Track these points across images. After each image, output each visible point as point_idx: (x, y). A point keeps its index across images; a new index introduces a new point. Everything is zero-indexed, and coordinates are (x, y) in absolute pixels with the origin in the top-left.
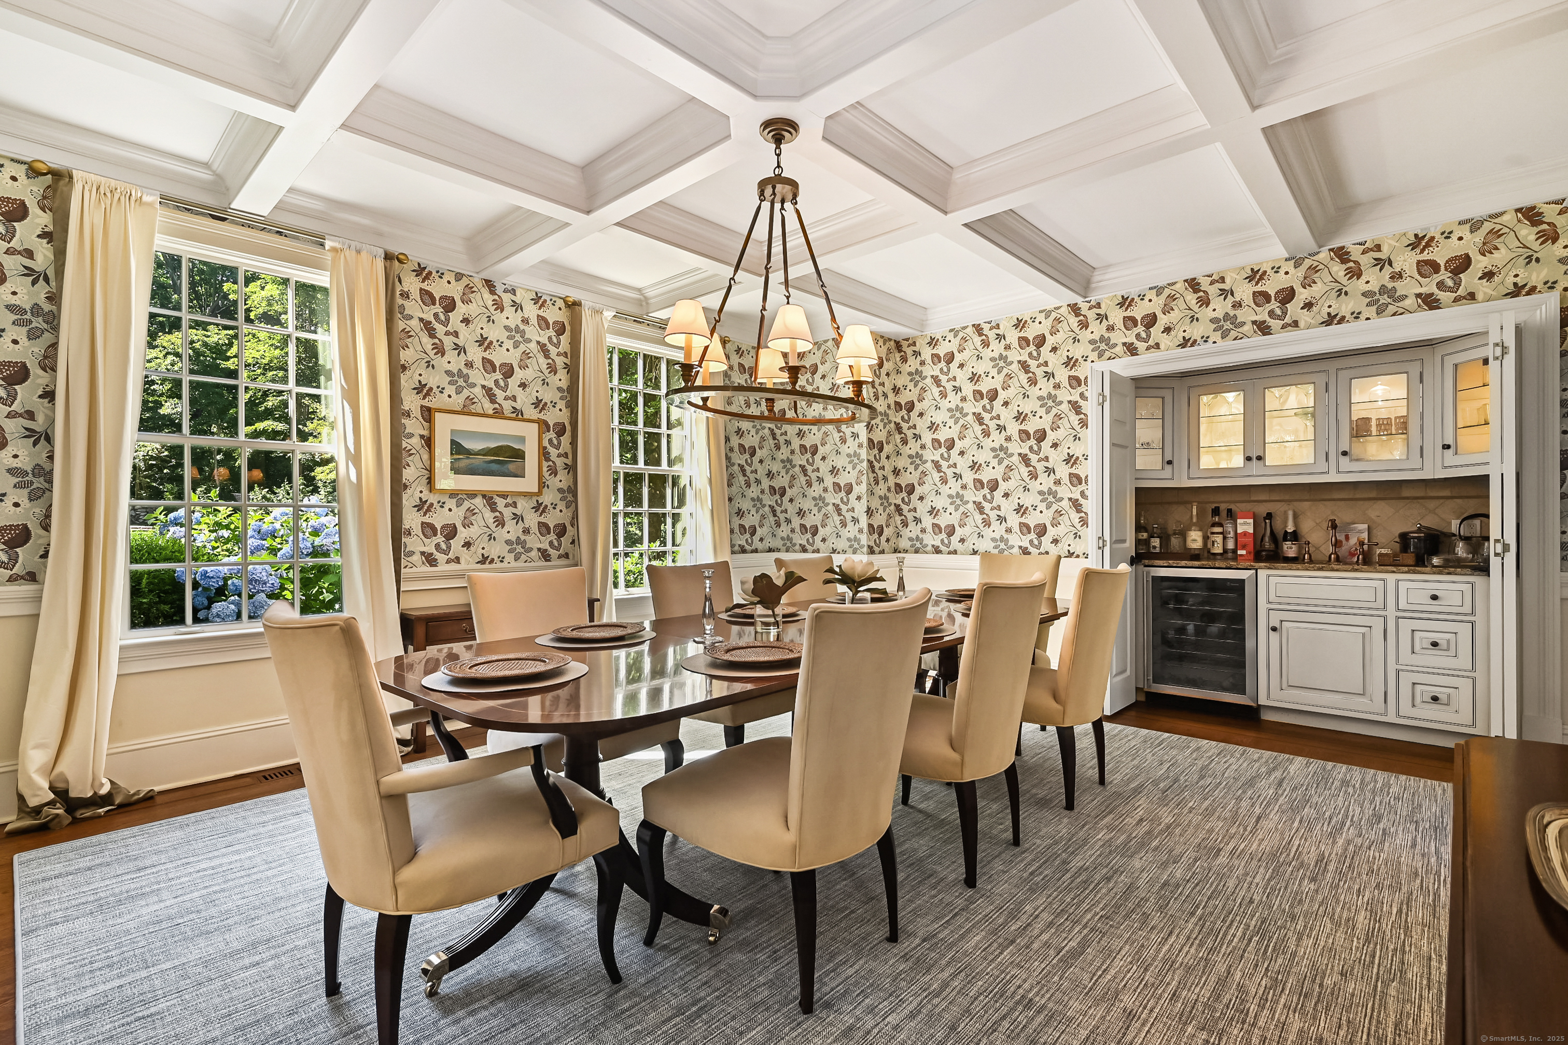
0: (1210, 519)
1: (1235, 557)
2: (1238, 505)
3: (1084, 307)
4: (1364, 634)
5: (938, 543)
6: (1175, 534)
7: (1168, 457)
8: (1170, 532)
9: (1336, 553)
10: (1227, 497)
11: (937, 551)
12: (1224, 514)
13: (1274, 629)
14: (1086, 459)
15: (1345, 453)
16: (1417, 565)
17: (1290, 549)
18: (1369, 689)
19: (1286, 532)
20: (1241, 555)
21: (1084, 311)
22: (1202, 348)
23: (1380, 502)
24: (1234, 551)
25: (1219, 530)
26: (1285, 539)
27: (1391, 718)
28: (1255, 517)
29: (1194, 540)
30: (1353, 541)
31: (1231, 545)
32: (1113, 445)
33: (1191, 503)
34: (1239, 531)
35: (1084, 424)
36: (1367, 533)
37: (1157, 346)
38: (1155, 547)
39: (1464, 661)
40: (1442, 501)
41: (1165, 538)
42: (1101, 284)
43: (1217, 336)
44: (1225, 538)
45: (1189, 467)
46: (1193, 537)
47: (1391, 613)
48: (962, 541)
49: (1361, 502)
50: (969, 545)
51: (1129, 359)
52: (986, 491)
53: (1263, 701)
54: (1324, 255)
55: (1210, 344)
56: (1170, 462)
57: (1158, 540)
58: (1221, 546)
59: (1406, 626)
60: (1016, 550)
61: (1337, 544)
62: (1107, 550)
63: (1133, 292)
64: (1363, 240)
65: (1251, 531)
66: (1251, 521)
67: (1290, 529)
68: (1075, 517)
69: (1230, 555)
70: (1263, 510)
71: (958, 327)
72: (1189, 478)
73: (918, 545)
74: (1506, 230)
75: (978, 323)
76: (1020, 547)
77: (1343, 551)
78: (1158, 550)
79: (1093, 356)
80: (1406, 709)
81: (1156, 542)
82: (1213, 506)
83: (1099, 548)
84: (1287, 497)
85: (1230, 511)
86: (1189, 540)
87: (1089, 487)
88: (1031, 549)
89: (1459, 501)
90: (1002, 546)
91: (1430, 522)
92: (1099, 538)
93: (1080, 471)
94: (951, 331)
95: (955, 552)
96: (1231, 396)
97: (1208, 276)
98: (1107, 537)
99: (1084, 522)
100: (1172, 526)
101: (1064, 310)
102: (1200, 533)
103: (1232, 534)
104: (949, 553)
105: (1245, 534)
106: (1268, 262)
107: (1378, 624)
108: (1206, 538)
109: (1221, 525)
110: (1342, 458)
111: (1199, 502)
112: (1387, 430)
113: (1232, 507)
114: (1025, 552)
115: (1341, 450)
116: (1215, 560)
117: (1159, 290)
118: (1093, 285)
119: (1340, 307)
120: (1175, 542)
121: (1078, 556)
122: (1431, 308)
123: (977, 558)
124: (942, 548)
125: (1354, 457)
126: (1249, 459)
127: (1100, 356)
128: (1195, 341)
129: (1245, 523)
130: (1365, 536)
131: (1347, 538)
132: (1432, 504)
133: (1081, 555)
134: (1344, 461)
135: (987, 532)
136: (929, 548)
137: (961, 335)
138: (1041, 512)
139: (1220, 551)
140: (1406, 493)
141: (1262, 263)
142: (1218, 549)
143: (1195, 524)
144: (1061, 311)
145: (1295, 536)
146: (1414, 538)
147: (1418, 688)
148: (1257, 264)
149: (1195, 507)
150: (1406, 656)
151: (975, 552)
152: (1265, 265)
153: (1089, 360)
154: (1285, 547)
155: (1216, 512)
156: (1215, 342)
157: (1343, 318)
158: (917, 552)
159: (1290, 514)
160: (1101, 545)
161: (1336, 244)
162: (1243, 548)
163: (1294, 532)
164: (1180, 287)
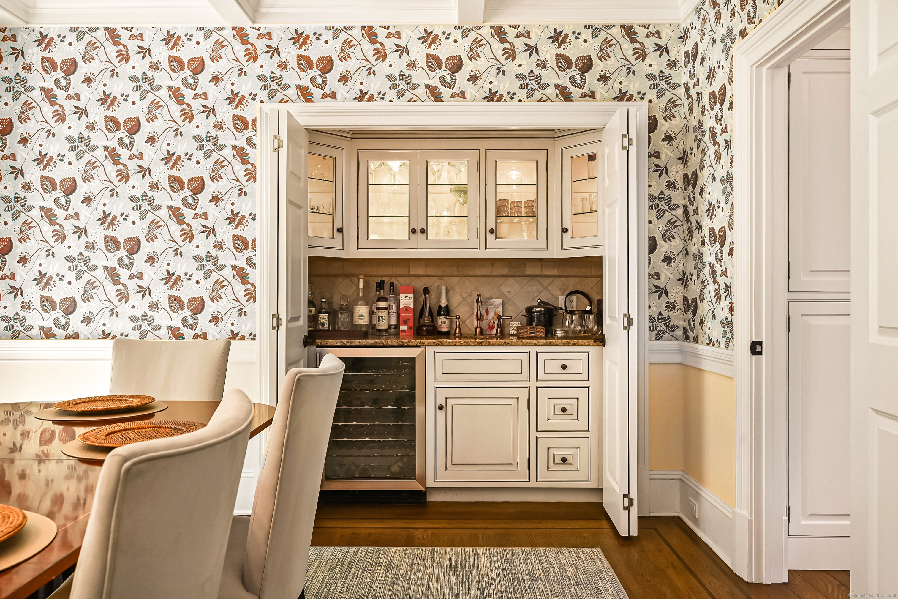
0: (374, 293)
1: (398, 333)
2: (398, 278)
3: (253, 35)
4: (512, 405)
5: (49, 323)
6: (341, 309)
7: (339, 225)
8: (336, 307)
9: (480, 327)
10: (389, 271)
11: (48, 335)
12: (387, 287)
13: (441, 408)
14: (254, 219)
15: (492, 231)
16: (545, 338)
17: (443, 323)
18: (516, 459)
19: (440, 306)
20: (403, 331)
21: (253, 39)
22: (377, 105)
23: (510, 279)
24: (397, 327)
25: (383, 304)
26: (439, 314)
27: (533, 484)
28: (415, 292)
29: (361, 316)
30: (492, 315)
31: (393, 321)
32: (290, 202)
33: (357, 276)
34: (402, 306)
35: (252, 175)
36: (501, 307)
37: (333, 95)
38: (323, 324)
39: (582, 424)
40: (552, 279)
41: (333, 315)
42: (273, 10)
43: (392, 94)
44: (389, 313)
45: (358, 238)
46: (360, 313)
47: (533, 383)
48: (87, 320)
49: (497, 279)
50: (97, 326)
51: (302, 105)
52: (122, 253)
53: (431, 483)
54: (486, 32)
55: (386, 102)
56: (340, 230)
57: (326, 316)
58: (385, 321)
59: (544, 394)
60: (164, 332)
61: (480, 318)
62: (282, 330)
63: (308, 29)
64: (516, 24)
65: (412, 306)
66: (411, 295)
67: (443, 304)
68: (240, 289)
69: (392, 331)
70: (420, 284)
71: (83, 26)
72: (359, 249)
73: (17, 327)
74: (615, 42)
75: (112, 26)
76: (170, 328)
77: (485, 324)
78: (326, 327)
79: (263, 95)
80: (543, 474)
81: (324, 318)
82: (378, 280)
83: (274, 328)
84: (440, 272)
85: (392, 285)
86: (356, 315)
87: (257, 253)
88: (185, 331)
89: (563, 279)
90: (145, 326)
91: (545, 297)
92: (274, 316)
93: (247, 233)
94: (72, 30)
95: (76, 336)
96: (395, 165)
97: (385, 28)
98: (282, 315)
99: (251, 296)
100: (339, 301)
101: (228, 33)
102: (366, 308)
103: (394, 310)
104: (68, 337)
105: (407, 308)
106: (439, 26)
107: (522, 394)
108: (371, 313)
109: (385, 300)
110: (489, 235)
111: (365, 276)
112: (517, 213)
113: (393, 280)
114: (177, 334)
115: (489, 228)
116: (380, 337)
117: (336, 33)
118: (263, 10)
119: (499, 85)
120: (342, 318)
121: (243, 338)
122: (566, 100)
123: (109, 343)
124: (56, 331)
125: (498, 236)
126: (414, 231)
127: (271, 96)
128: (372, 97)
129: (407, 298)
130: (500, 309)
131: (487, 312)
132: (546, 282)
133: (247, 336)
134: (491, 238)
135: (124, 309)
136: (35, 331)
137: (87, 38)
138: (198, 283)
139: (385, 327)
140: (529, 271)
141: (434, 26)
142: (383, 325)
143: (361, 299)
144: (224, 33)
145: (447, 311)
146: (537, 312)
147: (552, 451)
148: (430, 26)
149: (361, 280)
150: (544, 424)
151: (106, 336)
152: (437, 28)
153: (258, 99)
154: (440, 321)
155: (380, 285)
156: (391, 101)
157: (501, 96)
158: (15, 336)
159: (444, 288)
160: (275, 324)
161: (496, 23)
162: (405, 322)
163: (447, 306)
164: (357, 33)
